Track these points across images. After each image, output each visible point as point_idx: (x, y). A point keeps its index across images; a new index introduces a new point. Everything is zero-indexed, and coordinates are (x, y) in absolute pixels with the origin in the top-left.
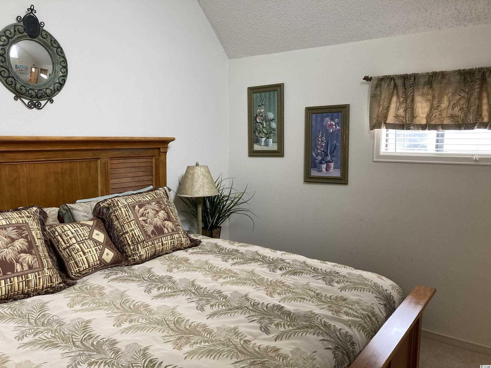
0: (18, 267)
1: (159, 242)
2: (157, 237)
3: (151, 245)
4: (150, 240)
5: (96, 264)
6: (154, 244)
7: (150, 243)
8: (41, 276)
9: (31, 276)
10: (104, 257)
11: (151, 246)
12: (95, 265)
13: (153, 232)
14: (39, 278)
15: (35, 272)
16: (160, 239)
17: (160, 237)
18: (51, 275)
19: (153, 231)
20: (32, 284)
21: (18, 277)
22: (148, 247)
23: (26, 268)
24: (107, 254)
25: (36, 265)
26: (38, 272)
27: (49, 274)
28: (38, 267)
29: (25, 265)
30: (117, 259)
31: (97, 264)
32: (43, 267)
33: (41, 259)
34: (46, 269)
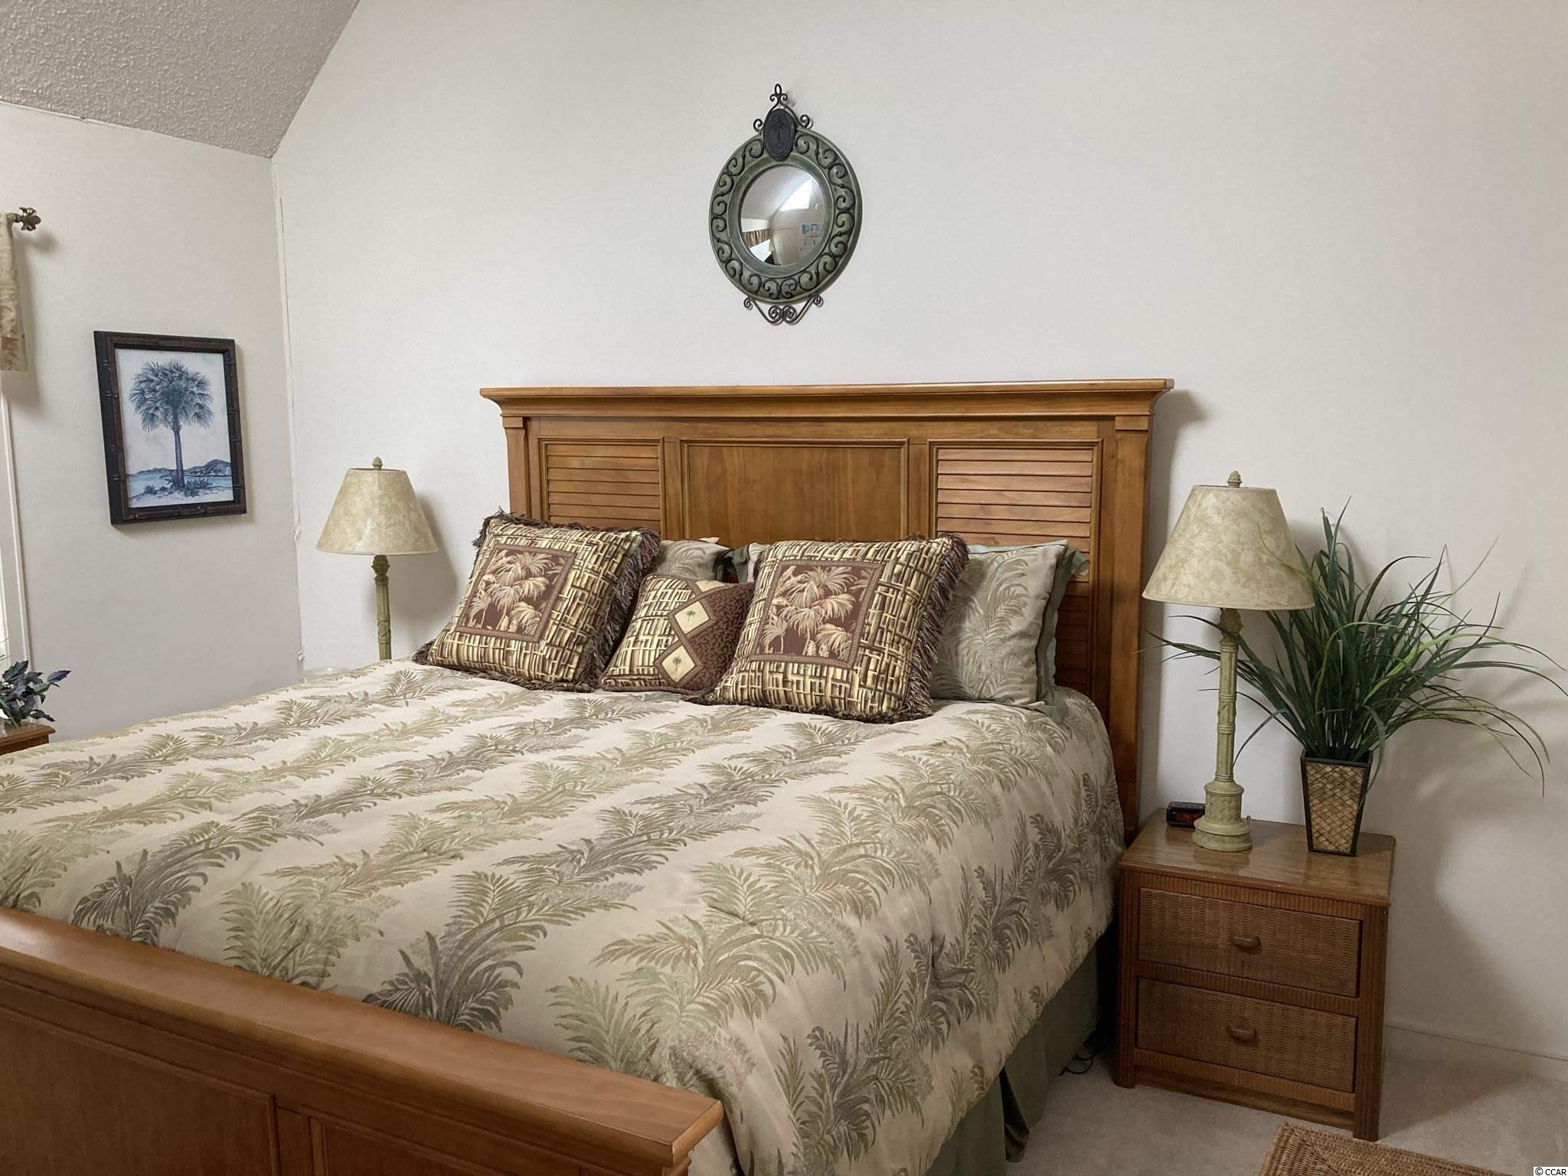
0: (504, 622)
1: (777, 672)
2: (777, 657)
3: (754, 671)
4: (761, 657)
5: (646, 673)
6: (762, 672)
7: (754, 665)
8: (529, 652)
9: (514, 646)
10: (668, 663)
11: (753, 674)
12: (643, 674)
13: (775, 643)
14: (525, 654)
15: (523, 641)
16: (783, 664)
17: (786, 658)
18: (547, 657)
19: (778, 638)
20: (513, 659)
21: (497, 638)
22: (746, 674)
23: (513, 628)
24: (677, 661)
25: (531, 630)
26: (528, 643)
27: (544, 653)
28: (532, 633)
29: (514, 622)
30: (699, 680)
31: (649, 674)
32: (541, 637)
33: (548, 622)
34: (543, 644)
